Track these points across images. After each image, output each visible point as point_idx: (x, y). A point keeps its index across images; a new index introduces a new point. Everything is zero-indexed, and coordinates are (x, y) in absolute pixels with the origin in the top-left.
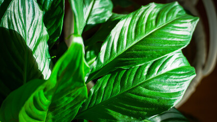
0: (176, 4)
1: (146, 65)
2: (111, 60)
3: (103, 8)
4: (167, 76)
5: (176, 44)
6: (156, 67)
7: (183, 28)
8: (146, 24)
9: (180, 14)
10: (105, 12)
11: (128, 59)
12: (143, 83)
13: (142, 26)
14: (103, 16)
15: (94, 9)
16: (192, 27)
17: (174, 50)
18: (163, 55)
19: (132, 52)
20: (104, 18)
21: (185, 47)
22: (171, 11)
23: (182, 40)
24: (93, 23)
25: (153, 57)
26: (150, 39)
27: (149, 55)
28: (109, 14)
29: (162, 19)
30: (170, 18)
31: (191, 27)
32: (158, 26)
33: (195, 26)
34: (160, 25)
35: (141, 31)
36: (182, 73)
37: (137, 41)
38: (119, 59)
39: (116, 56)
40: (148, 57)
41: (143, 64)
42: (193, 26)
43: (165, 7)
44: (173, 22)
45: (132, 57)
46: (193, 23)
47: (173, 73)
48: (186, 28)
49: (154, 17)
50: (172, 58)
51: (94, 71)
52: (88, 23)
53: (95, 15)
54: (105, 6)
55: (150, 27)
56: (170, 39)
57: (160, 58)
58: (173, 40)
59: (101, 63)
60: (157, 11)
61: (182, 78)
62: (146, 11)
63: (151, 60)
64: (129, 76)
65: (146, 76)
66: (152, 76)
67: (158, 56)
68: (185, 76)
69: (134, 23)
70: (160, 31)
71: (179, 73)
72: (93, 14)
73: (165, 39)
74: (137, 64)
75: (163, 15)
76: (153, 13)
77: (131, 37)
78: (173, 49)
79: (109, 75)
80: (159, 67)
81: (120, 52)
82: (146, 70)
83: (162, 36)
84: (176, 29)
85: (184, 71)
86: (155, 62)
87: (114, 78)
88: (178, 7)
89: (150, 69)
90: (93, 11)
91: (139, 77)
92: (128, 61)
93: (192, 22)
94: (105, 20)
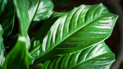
0: (101, 5)
1: (77, 53)
2: (51, 49)
3: (45, 8)
4: (93, 61)
5: (100, 36)
6: (84, 54)
7: (106, 23)
8: (78, 21)
9: (104, 12)
10: (47, 11)
11: (63, 49)
12: (75, 67)
13: (74, 23)
14: (46, 14)
15: (39, 9)
17: (99, 41)
18: (90, 45)
19: (67, 43)
20: (47, 16)
21: (107, 38)
22: (97, 11)
23: (105, 33)
24: (38, 20)
25: (82, 47)
26: (81, 33)
27: (80, 46)
28: (51, 12)
29: (90, 17)
30: (96, 16)
31: (112, 23)
32: (87, 22)
33: (115, 22)
34: (88, 22)
35: (74, 26)
36: (104, 58)
37: (70, 34)
38: (57, 49)
39: (54, 46)
40: (79, 47)
41: (75, 52)
42: (114, 22)
43: (93, 7)
44: (99, 19)
45: (67, 47)
46: (114, 19)
47: (97, 59)
48: (108, 23)
49: (84, 16)
50: (97, 47)
51: (38, 58)
52: (35, 20)
53: (40, 14)
54: (47, 6)
55: (80, 23)
56: (96, 33)
57: (87, 48)
58: (98, 33)
59: (43, 52)
60: (86, 11)
61: (104, 63)
62: (78, 12)
63: (80, 49)
64: (64, 62)
65: (77, 61)
66: (82, 62)
67: (86, 46)
68: (106, 61)
69: (68, 21)
70: (88, 26)
71: (102, 58)
72: (38, 13)
73: (92, 33)
74: (70, 53)
75: (91, 14)
76: (83, 12)
77: (66, 32)
78: (97, 41)
79: (49, 61)
80: (87, 54)
81: (58, 43)
82: (77, 57)
83: (90, 30)
84: (101, 25)
85: (106, 57)
86: (84, 51)
87: (53, 64)
88: (102, 7)
89: (80, 56)
90: (38, 11)
91: (72, 62)
92: (63, 50)
94: (47, 17)
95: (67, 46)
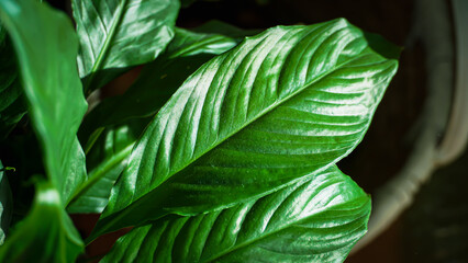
0: (343, 23)
1: (240, 206)
2: (155, 186)
3: (148, 19)
4: (289, 236)
5: (324, 146)
6: (265, 211)
7: (351, 96)
8: (253, 88)
9: (348, 52)
11: (196, 187)
12: (228, 254)
13: (240, 96)
14: (150, 44)
15: (125, 22)
16: (376, 91)
17: (316, 167)
18: (284, 181)
19: (208, 168)
21: (345, 155)
22: (325, 49)
23: (342, 133)
24: (121, 64)
25: (258, 187)
26: (260, 133)
27: (250, 181)
29: (297, 74)
30: (320, 69)
31: (372, 92)
32: (283, 93)
33: (384, 88)
34: (291, 89)
35: (237, 109)
36: (331, 225)
37: (224, 136)
38: (175, 185)
39: (167, 175)
40: (247, 186)
41: (232, 205)
42: (380, 90)
43: (310, 35)
44: (327, 79)
45: (208, 183)
46: (381, 80)
47: (308, 226)
48: (359, 95)
49: (276, 69)
50: (309, 187)
51: (110, 211)
52: (108, 66)
53: (128, 43)
55: (262, 98)
56: (310, 133)
57: (276, 190)
58: (318, 135)
59: (128, 192)
60: (286, 48)
61: (329, 241)
62: (259, 49)
63: (252, 194)
64: (196, 234)
65: (239, 234)
66: (254, 237)
67: (273, 184)
68: (337, 236)
69: (221, 86)
70: (284, 107)
71: (324, 226)
72: (122, 40)
73: (297, 133)
74: (217, 205)
75: (302, 59)
76: (275, 55)
77: (210, 127)
78: (314, 162)
79: (147, 229)
80: (272, 212)
81: (179, 167)
82: (239, 220)
83: (291, 125)
84: (331, 102)
85: (336, 219)
86: (261, 199)
87: (158, 238)
88: (344, 32)
89: (249, 217)
90: (121, 31)
91: (220, 237)
92: (196, 192)
93: (376, 77)
94: (153, 53)
95: (209, 179)
